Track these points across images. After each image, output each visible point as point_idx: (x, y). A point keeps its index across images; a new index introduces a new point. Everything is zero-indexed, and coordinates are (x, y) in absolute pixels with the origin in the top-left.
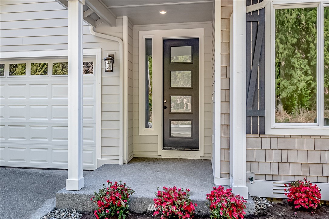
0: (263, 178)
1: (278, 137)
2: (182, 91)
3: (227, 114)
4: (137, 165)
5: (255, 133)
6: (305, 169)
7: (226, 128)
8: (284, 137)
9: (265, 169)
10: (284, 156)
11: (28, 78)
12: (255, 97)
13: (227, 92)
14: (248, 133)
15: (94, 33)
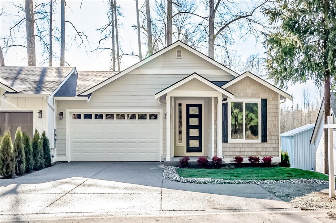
0: (227, 157)
1: (232, 143)
2: (194, 127)
3: (216, 136)
4: (176, 158)
5: (225, 142)
6: (240, 153)
7: (216, 141)
8: (234, 143)
9: (228, 154)
10: (234, 150)
11: (126, 120)
12: (225, 131)
13: (216, 129)
14: (223, 142)
15: (160, 103)
